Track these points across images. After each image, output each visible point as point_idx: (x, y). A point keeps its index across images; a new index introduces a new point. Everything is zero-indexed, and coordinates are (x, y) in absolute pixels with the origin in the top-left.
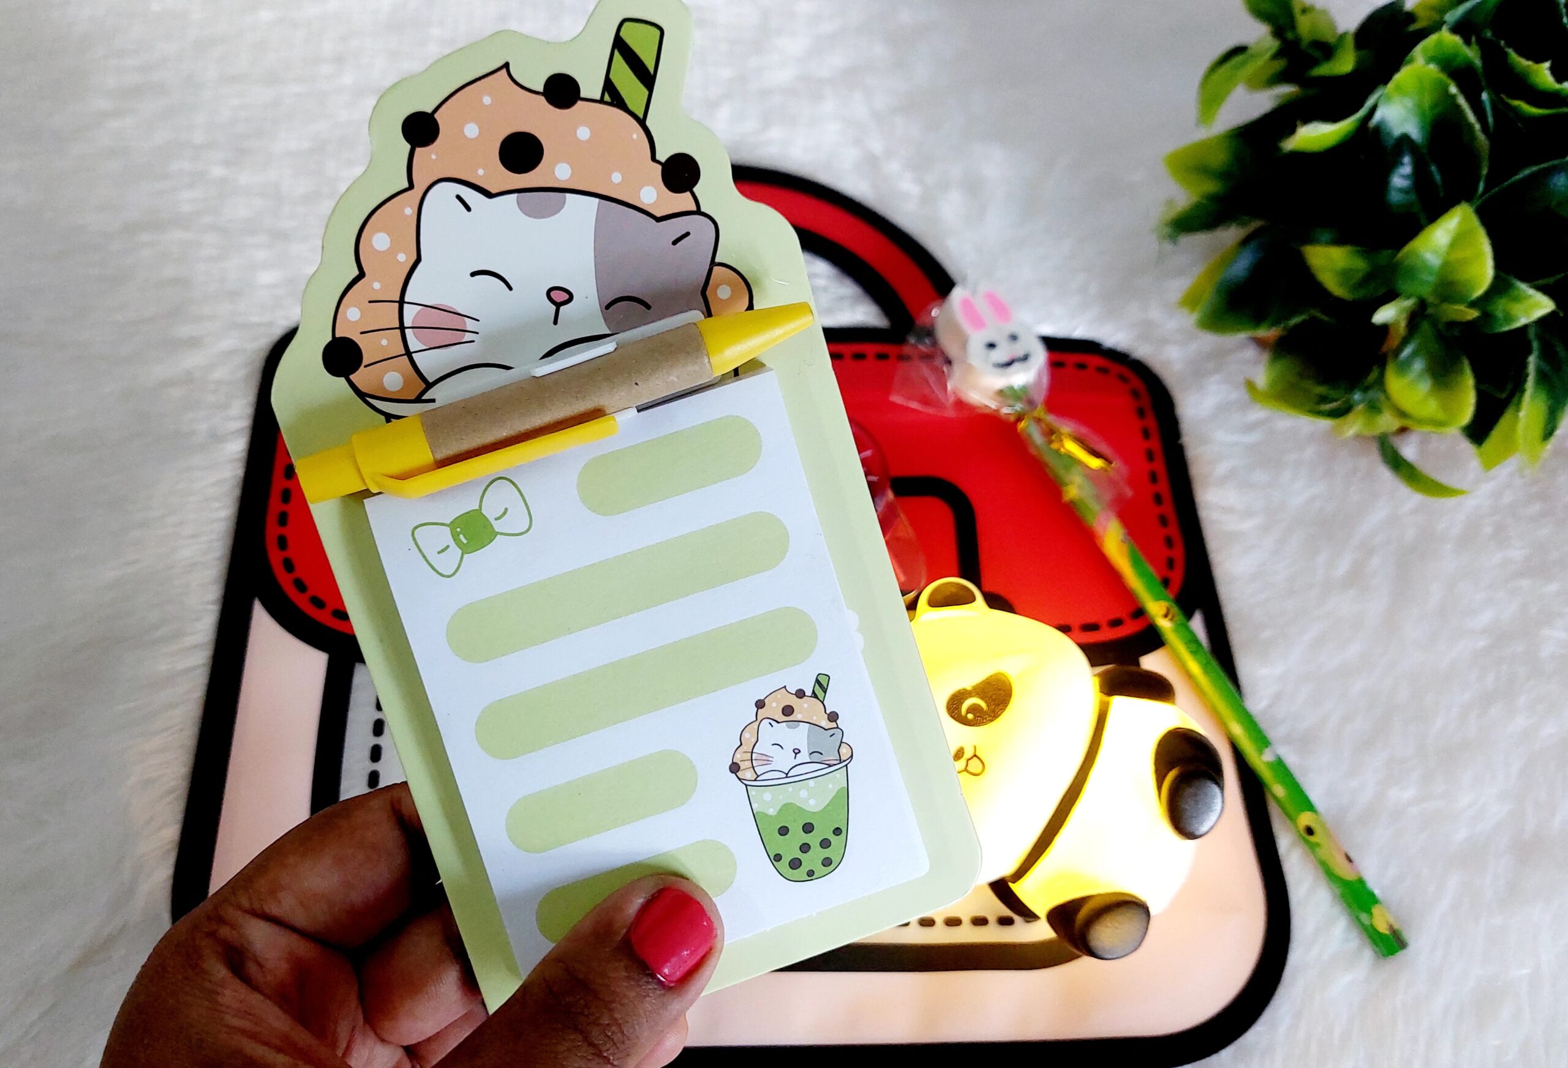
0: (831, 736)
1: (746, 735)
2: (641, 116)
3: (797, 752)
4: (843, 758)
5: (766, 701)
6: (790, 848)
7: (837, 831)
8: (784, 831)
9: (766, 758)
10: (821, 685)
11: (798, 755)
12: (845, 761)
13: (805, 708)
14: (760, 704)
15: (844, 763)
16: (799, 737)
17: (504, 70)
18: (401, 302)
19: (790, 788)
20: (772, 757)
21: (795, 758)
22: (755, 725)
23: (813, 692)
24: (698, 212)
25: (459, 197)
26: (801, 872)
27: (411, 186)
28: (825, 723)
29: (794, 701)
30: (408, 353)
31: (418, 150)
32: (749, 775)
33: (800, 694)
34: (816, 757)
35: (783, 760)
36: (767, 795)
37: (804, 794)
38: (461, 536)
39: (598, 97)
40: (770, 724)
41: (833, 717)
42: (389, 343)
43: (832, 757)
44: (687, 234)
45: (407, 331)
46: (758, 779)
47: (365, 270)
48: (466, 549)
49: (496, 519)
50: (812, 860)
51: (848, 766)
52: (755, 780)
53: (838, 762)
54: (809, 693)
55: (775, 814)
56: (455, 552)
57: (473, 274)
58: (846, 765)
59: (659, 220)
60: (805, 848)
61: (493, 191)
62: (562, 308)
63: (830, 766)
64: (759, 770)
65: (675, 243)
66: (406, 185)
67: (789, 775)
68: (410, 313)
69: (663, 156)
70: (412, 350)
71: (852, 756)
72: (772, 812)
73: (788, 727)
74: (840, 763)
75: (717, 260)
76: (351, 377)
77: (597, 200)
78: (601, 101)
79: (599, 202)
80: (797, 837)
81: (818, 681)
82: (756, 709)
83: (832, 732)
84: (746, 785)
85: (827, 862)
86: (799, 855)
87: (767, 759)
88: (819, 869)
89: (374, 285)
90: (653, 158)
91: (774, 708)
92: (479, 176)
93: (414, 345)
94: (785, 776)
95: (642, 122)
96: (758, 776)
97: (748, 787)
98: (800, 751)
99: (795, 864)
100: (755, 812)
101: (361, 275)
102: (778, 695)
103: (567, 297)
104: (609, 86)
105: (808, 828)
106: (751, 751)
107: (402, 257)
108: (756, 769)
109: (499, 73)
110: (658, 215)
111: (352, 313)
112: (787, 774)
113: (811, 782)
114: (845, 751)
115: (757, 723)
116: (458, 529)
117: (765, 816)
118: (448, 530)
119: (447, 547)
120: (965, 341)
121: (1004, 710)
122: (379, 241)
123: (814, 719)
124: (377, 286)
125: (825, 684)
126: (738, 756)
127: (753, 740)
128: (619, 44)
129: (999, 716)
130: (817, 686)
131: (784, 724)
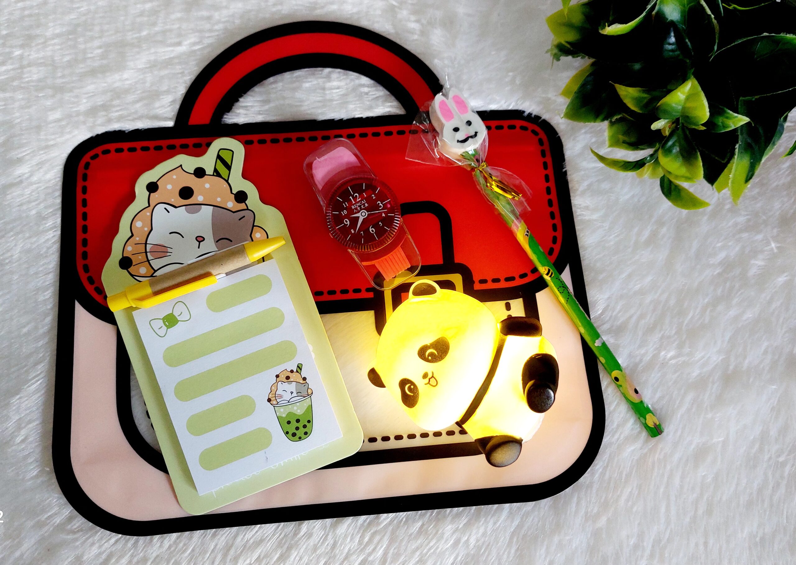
0: (304, 386)
1: (273, 388)
2: (227, 179)
3: (292, 393)
4: (309, 394)
5: (280, 375)
6: (292, 430)
7: (309, 421)
8: (289, 422)
9: (280, 396)
10: (299, 367)
13: (293, 377)
14: (277, 376)
15: (310, 395)
16: (292, 387)
17: (180, 167)
18: (146, 244)
19: (290, 406)
20: (283, 395)
21: (291, 395)
22: (276, 384)
23: (297, 370)
24: (248, 209)
25: (165, 209)
26: (297, 438)
27: (149, 206)
28: (302, 381)
29: (290, 374)
30: (148, 261)
31: (152, 194)
32: (275, 402)
33: (292, 371)
34: (299, 394)
35: (287, 396)
36: (282, 410)
37: (295, 408)
38: (166, 323)
39: (212, 174)
40: (282, 383)
41: (304, 379)
42: (142, 257)
43: (305, 394)
44: (244, 217)
45: (148, 253)
46: (279, 403)
47: (134, 234)
48: (168, 327)
49: (178, 316)
50: (300, 433)
52: (277, 404)
54: (295, 371)
55: (285, 416)
56: (165, 328)
57: (170, 233)
58: (310, 397)
59: (234, 212)
60: (297, 428)
61: (177, 206)
62: (201, 243)
63: (304, 397)
64: (278, 400)
65: (240, 220)
66: (147, 205)
68: (149, 247)
69: (234, 191)
70: (149, 259)
71: (312, 393)
72: (284, 416)
73: (288, 384)
74: (308, 396)
75: (255, 225)
76: (129, 269)
77: (212, 207)
78: (213, 175)
79: (213, 208)
80: (294, 424)
81: (298, 366)
83: (304, 384)
84: (274, 406)
85: (306, 433)
86: (295, 431)
87: (281, 396)
88: (303, 436)
89: (137, 239)
91: (283, 377)
92: (172, 201)
93: (150, 257)
95: (227, 181)
96: (278, 403)
99: (294, 435)
100: (278, 416)
101: (132, 235)
102: (284, 372)
103: (203, 239)
104: (216, 170)
105: (298, 421)
106: (275, 393)
107: (146, 229)
109: (179, 168)
110: (234, 211)
112: (289, 401)
113: (298, 404)
114: (310, 391)
115: (277, 383)
116: (165, 320)
117: (282, 417)
118: (162, 321)
119: (162, 327)
120: (442, 126)
121: (446, 356)
122: (138, 224)
123: (298, 381)
124: (138, 239)
125: (301, 368)
126: (270, 396)
127: (276, 390)
128: (219, 157)
129: (444, 358)
130: (298, 368)
131: (287, 383)
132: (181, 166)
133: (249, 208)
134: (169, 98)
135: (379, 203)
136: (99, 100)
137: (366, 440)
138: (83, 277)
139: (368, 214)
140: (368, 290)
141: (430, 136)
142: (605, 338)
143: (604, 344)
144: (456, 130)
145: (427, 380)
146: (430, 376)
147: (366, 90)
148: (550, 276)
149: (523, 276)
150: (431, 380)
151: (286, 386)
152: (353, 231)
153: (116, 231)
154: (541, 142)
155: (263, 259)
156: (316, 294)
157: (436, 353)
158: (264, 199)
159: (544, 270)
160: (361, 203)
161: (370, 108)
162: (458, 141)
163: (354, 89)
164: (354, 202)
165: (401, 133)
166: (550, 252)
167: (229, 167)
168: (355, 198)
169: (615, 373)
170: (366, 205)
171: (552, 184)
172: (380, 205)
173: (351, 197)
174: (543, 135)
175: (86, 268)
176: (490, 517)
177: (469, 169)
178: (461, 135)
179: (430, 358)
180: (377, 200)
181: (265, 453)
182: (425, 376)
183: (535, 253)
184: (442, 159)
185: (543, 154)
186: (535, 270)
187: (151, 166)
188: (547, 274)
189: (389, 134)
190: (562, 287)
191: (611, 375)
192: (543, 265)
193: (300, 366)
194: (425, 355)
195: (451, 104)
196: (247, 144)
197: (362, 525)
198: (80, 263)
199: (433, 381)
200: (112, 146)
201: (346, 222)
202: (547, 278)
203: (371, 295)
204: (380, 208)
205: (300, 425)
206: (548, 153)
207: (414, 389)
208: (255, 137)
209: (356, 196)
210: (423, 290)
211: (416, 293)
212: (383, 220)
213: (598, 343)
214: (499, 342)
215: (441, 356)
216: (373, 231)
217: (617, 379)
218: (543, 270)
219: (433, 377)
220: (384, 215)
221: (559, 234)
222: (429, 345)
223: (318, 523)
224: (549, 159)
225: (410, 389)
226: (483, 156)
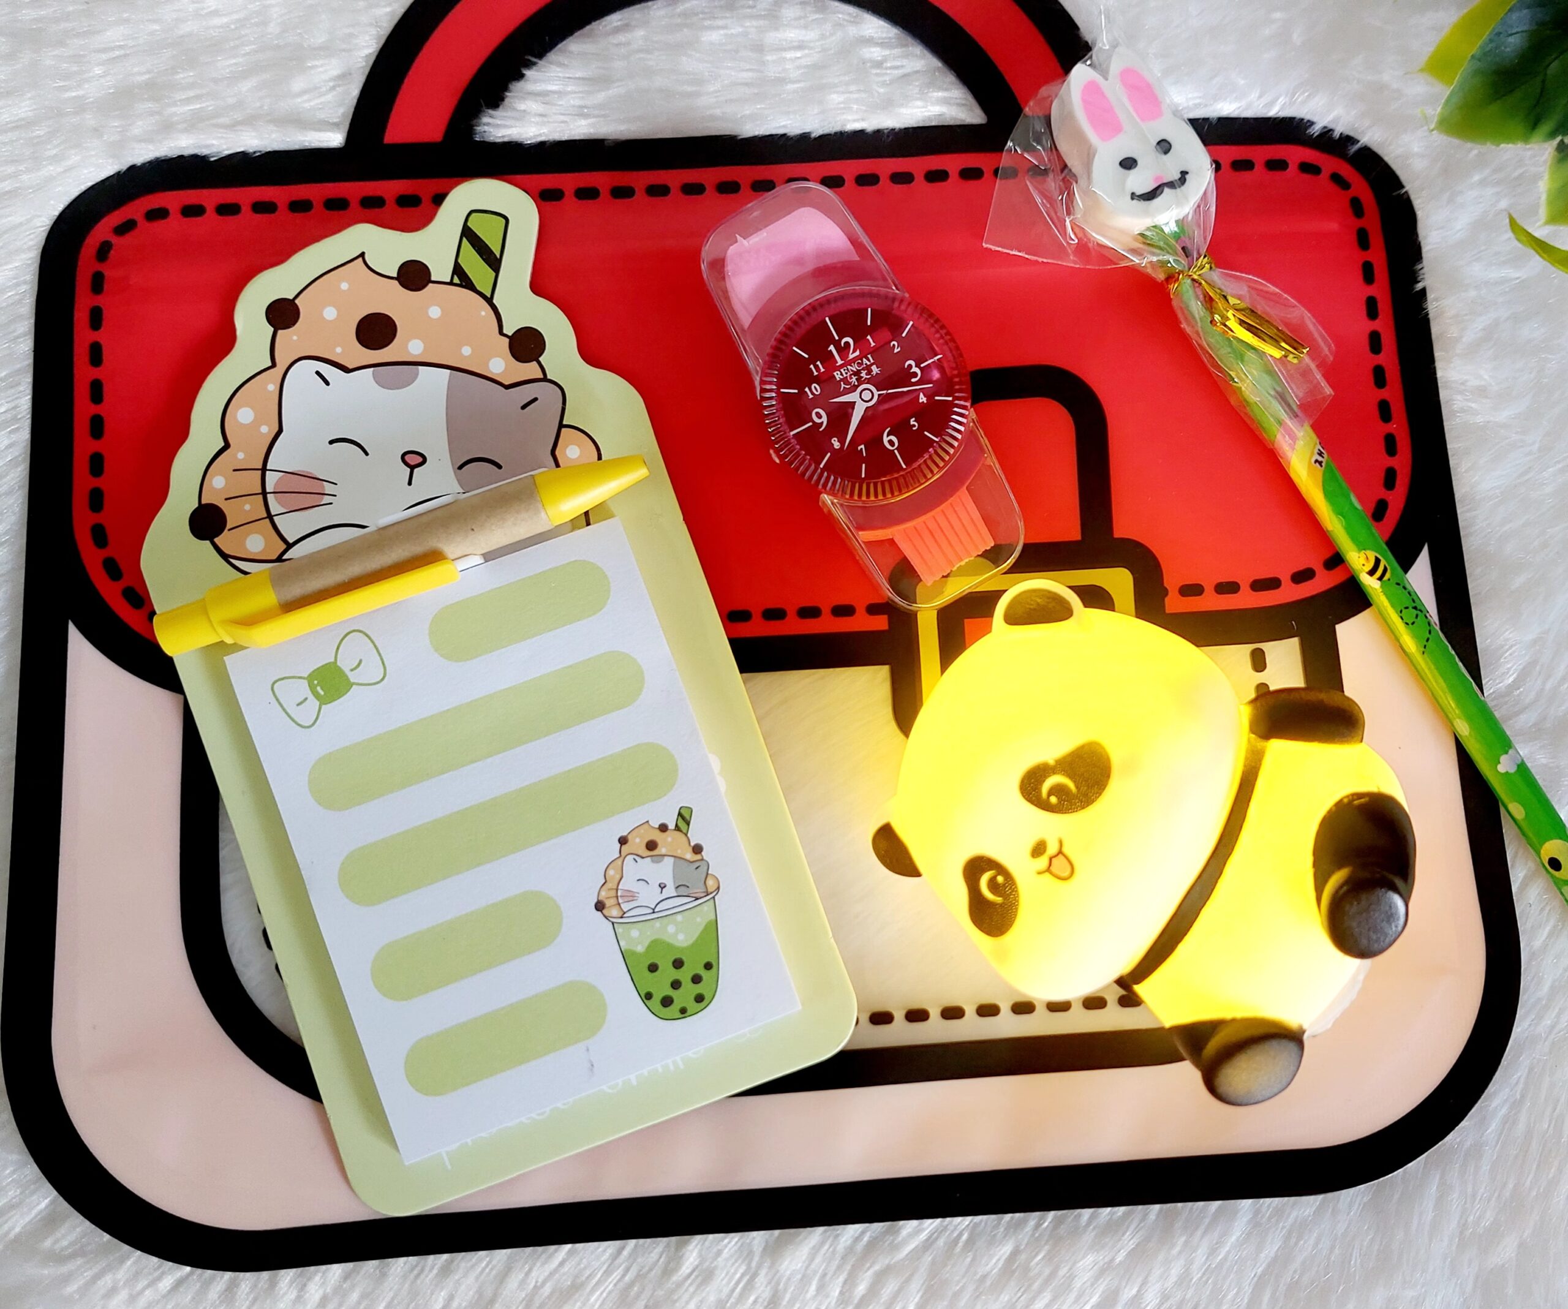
0: (697, 868)
1: (611, 872)
2: (489, 296)
3: (662, 887)
4: (710, 890)
5: (630, 837)
6: (661, 987)
7: (708, 966)
8: (653, 968)
9: (631, 894)
10: (684, 817)
11: (664, 890)
12: (711, 893)
13: (667, 843)
14: (623, 841)
15: (710, 894)
16: (664, 871)
17: (360, 259)
18: (264, 470)
19: (657, 924)
20: (638, 893)
21: (661, 892)
22: (619, 862)
23: (677, 825)
24: (545, 379)
25: (318, 373)
26: (674, 1010)
27: (274, 365)
28: (689, 855)
29: (657, 836)
30: (270, 517)
31: (280, 332)
32: (615, 912)
33: (663, 828)
34: (683, 891)
35: (649, 896)
36: (635, 933)
37: (671, 929)
38: (319, 688)
39: (448, 280)
40: (635, 859)
41: (697, 849)
42: (252, 507)
43: (699, 890)
44: (536, 399)
45: (268, 495)
46: (625, 915)
47: (230, 442)
48: (323, 701)
49: (352, 670)
50: (683, 998)
51: (716, 898)
52: (622, 917)
53: (705, 894)
54: (672, 826)
55: (643, 951)
56: (313, 703)
57: (331, 442)
58: (714, 897)
59: (507, 387)
60: (676, 985)
61: (351, 367)
62: (416, 470)
63: (697, 899)
64: (625, 907)
65: (524, 407)
66: (270, 364)
67: (656, 910)
68: (271, 479)
69: (509, 330)
70: (273, 514)
71: (718, 888)
72: (640, 949)
73: (653, 861)
74: (708, 895)
75: (565, 423)
76: (216, 540)
77: (448, 371)
78: (451, 283)
79: (450, 374)
80: (668, 973)
81: (680, 814)
82: (619, 845)
83: (697, 864)
85: (699, 999)
86: (670, 992)
87: (631, 896)
88: (692, 1006)
89: (238, 455)
90: (501, 332)
91: (637, 843)
92: (337, 353)
93: (275, 507)
94: (652, 911)
95: (489, 301)
96: (625, 913)
97: (615, 925)
98: (665, 887)
99: (667, 1002)
100: (623, 950)
101: (227, 446)
102: (642, 830)
103: (420, 460)
104: (458, 270)
105: (678, 964)
106: (615, 887)
107: (264, 429)
108: (622, 905)
109: (356, 262)
110: (507, 383)
111: (217, 480)
112: (654, 909)
113: (679, 917)
114: (711, 883)
115: (621, 859)
116: (316, 682)
117: (634, 953)
118: (306, 682)
119: (306, 699)
120: (1089, 156)
121: (1100, 794)
122: (243, 415)
123: (679, 853)
124: (241, 456)
125: (688, 817)
126: (603, 893)
127: (618, 877)
128: (467, 233)
129: (1093, 802)
130: (680, 819)
131: (649, 859)
132: (362, 255)
133: (549, 377)
134: (332, 68)
135: (910, 366)
136: (139, 71)
137: (864, 1019)
138: (92, 558)
139: (879, 395)
140: (874, 609)
141: (1052, 183)
142: (1524, 750)
143: (1522, 768)
144: (1128, 164)
145: (1043, 862)
146: (1052, 849)
147: (875, 53)
148: (1380, 579)
149: (1302, 576)
150: (1054, 860)
151: (646, 867)
152: (836, 444)
153: (181, 433)
154: (1357, 207)
155: (587, 518)
156: (731, 617)
157: (1071, 785)
158: (592, 354)
159: (1362, 561)
160: (860, 364)
161: (887, 104)
162: (1133, 196)
163: (847, 49)
164: (840, 362)
165: (971, 174)
166: (1378, 513)
167: (494, 262)
168: (843, 350)
169: (1552, 848)
170: (875, 370)
171: (1384, 325)
172: (915, 369)
173: (832, 348)
174: (1360, 187)
175: (99, 536)
176: (1199, 1233)
177: (1161, 276)
178: (1141, 180)
179: (1053, 800)
180: (905, 355)
181: (588, 1050)
182: (1039, 850)
183: (1339, 512)
184: (1084, 248)
185: (1363, 240)
186: (1336, 560)
187: (279, 255)
188: (1372, 573)
189: (936, 176)
190: (1411, 607)
191: (1538, 853)
192: (1361, 547)
193: (686, 815)
194: (1040, 792)
195: (1114, 90)
196: (545, 198)
197: (850, 1250)
198: (82, 520)
199: (1059, 864)
200: (173, 199)
201: (819, 416)
202: (1371, 584)
203: (880, 623)
204: (914, 380)
205: (684, 975)
206: (1377, 239)
207: (1006, 885)
208: (568, 181)
209: (847, 343)
210: (1035, 609)
211: (1014, 618)
212: (921, 413)
213: (1505, 765)
214: (1247, 759)
215: (1086, 795)
216: (891, 443)
217: (1555, 864)
218: (1359, 561)
219: (1060, 852)
220: (923, 399)
221: (1402, 462)
222: (1052, 762)
223: (729, 1243)
224: (1378, 256)
225: (993, 885)
226: (1201, 240)
